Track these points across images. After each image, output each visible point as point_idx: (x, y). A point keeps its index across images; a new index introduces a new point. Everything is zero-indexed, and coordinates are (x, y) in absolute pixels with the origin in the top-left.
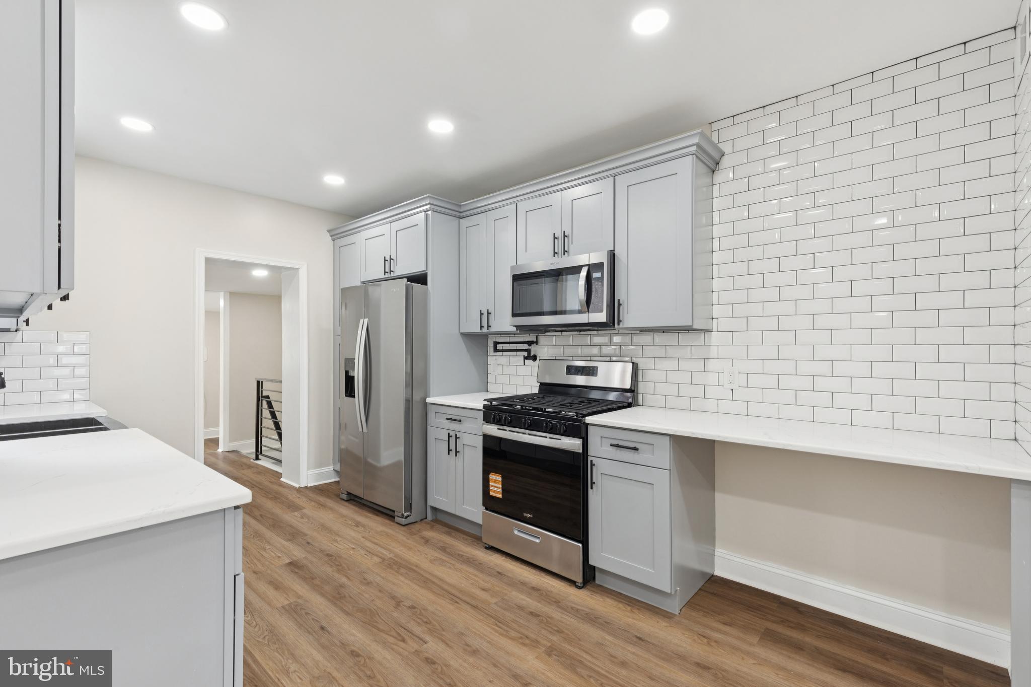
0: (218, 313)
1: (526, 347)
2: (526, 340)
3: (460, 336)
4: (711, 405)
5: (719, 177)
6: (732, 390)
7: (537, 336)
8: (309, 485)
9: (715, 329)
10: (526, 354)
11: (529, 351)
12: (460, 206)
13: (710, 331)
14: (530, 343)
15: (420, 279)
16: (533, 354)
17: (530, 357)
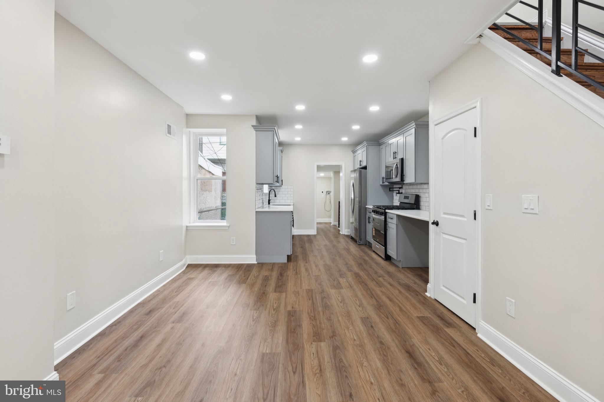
1: (398, 189)
2: (398, 187)
10: (397, 192)
11: (399, 191)
14: (400, 188)
15: (365, 168)
16: (400, 192)
17: (399, 193)
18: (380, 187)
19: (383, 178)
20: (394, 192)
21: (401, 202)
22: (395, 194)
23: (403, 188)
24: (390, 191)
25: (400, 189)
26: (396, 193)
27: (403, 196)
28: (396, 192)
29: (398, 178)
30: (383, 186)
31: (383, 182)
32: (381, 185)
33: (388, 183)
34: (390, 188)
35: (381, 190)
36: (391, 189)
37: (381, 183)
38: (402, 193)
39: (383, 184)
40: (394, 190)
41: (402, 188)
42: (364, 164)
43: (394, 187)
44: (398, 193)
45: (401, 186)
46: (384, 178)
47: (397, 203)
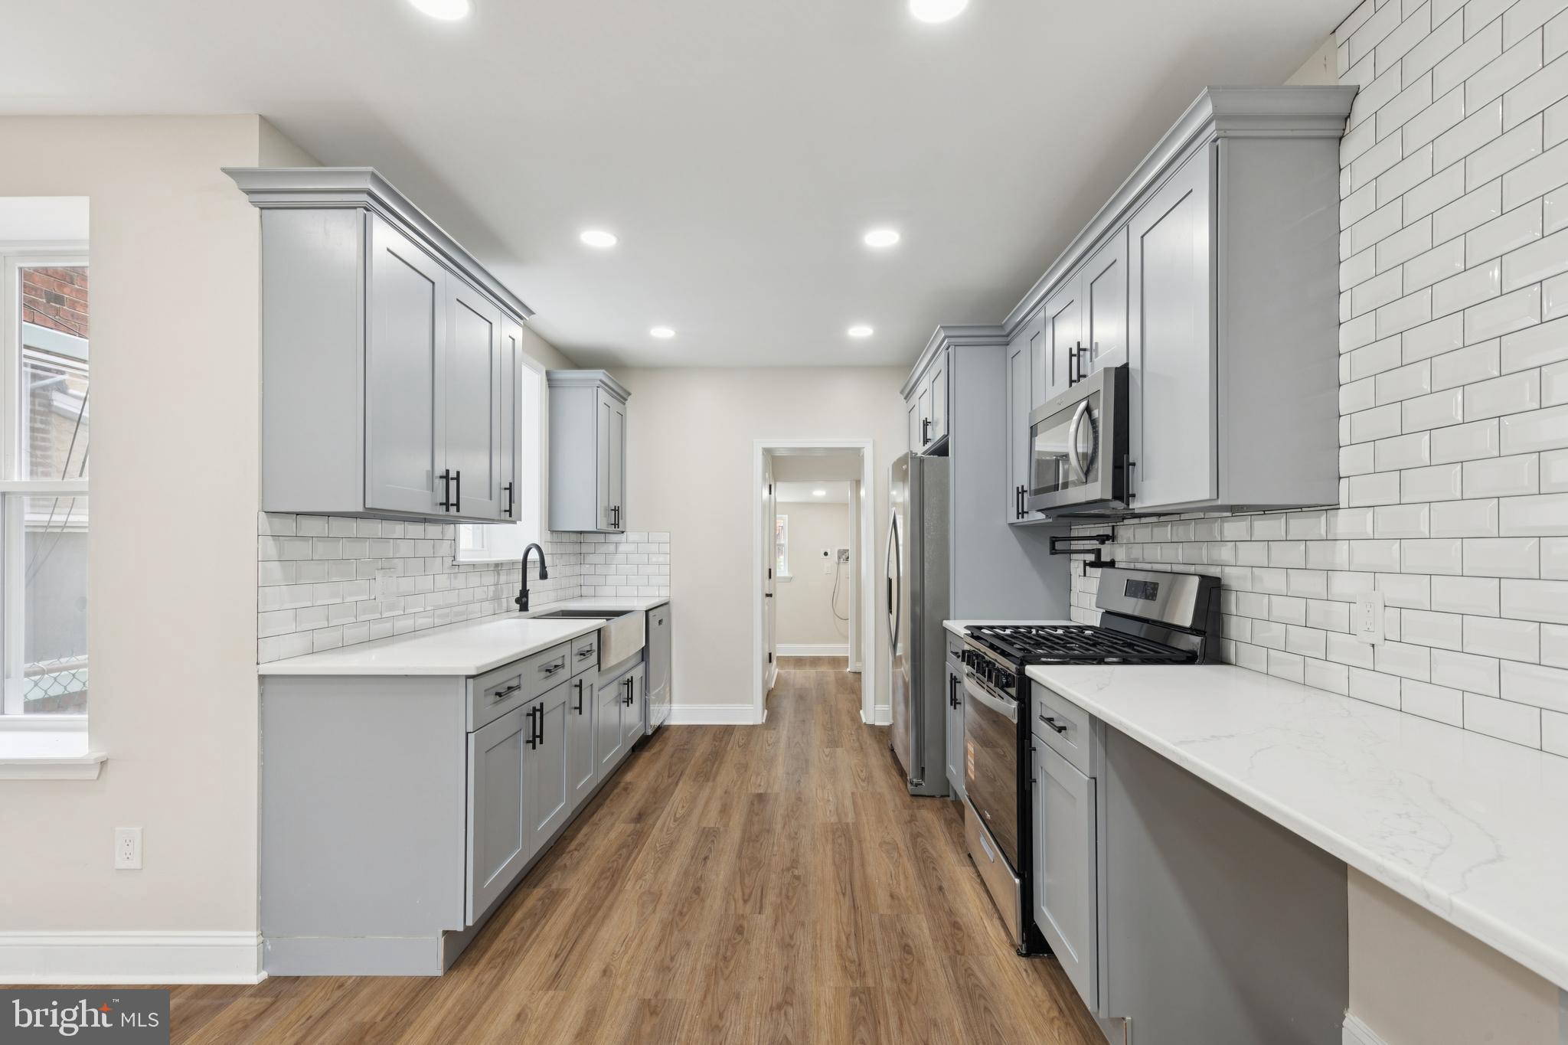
0: (847, 504)
1: (1094, 544)
2: (1094, 534)
3: (1009, 529)
4: (1336, 677)
5: (1350, 149)
6: (1373, 646)
7: (1113, 526)
8: (877, 724)
9: (1343, 504)
10: (1091, 557)
11: (1098, 552)
12: (1002, 327)
13: (1335, 507)
14: (1103, 539)
15: (943, 450)
16: (1105, 558)
17: (1097, 564)
18: (1009, 533)
19: (1021, 492)
20: (1074, 556)
21: (1108, 612)
22: (1076, 567)
23: (1119, 540)
24: (1054, 551)
25: (1103, 542)
26: (1085, 564)
27: (1118, 580)
28: (1082, 557)
29: (1098, 485)
30: (1025, 531)
31: (1021, 513)
32: (1011, 525)
33: (1041, 516)
34: (1053, 541)
35: (1013, 544)
36: (1059, 546)
37: (1013, 518)
38: (1112, 564)
39: (1021, 520)
40: (1073, 547)
41: (1112, 538)
42: (937, 433)
43: (1074, 534)
44: (1093, 565)
45: (1109, 532)
46: (1023, 491)
47: (1087, 614)
